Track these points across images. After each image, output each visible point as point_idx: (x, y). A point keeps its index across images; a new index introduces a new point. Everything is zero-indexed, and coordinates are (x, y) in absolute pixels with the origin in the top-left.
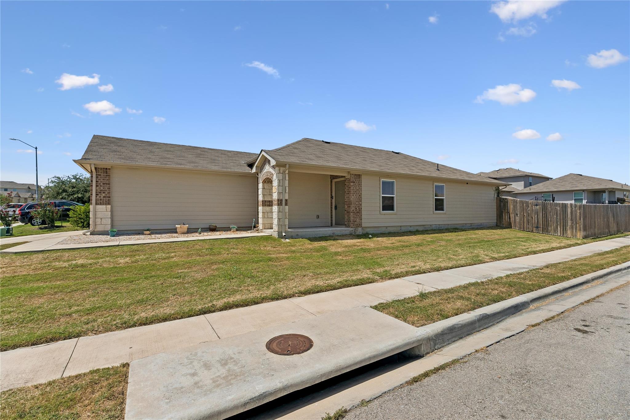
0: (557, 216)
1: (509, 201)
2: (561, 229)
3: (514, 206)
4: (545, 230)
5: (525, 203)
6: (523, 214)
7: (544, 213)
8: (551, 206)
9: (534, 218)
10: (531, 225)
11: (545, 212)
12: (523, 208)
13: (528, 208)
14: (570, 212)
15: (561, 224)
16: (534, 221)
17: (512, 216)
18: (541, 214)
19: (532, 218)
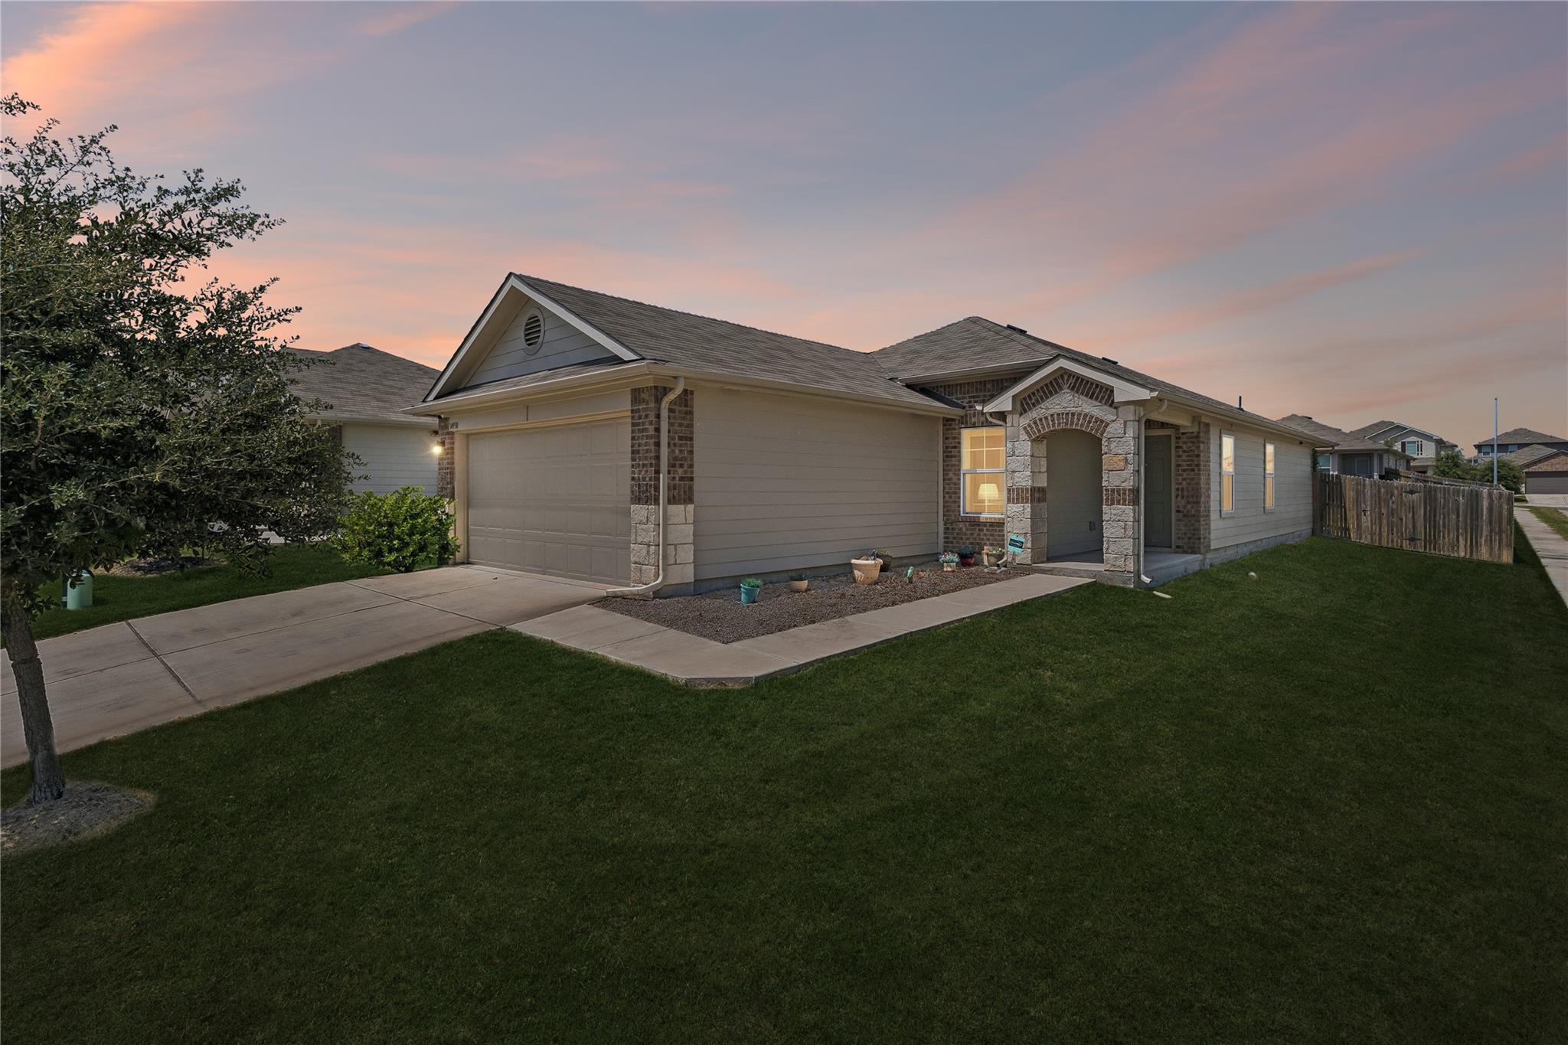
0: (1458, 517)
1: (1345, 482)
2: (1466, 542)
3: (1357, 493)
4: (1430, 545)
5: (1384, 488)
6: (1380, 508)
7: (1428, 508)
8: (1444, 494)
9: (1404, 520)
10: (1397, 534)
11: (1430, 507)
12: (1380, 497)
13: (1391, 498)
14: (1487, 509)
15: (1466, 532)
16: (1404, 526)
17: (1351, 514)
18: (1422, 512)
19: (1402, 519)
